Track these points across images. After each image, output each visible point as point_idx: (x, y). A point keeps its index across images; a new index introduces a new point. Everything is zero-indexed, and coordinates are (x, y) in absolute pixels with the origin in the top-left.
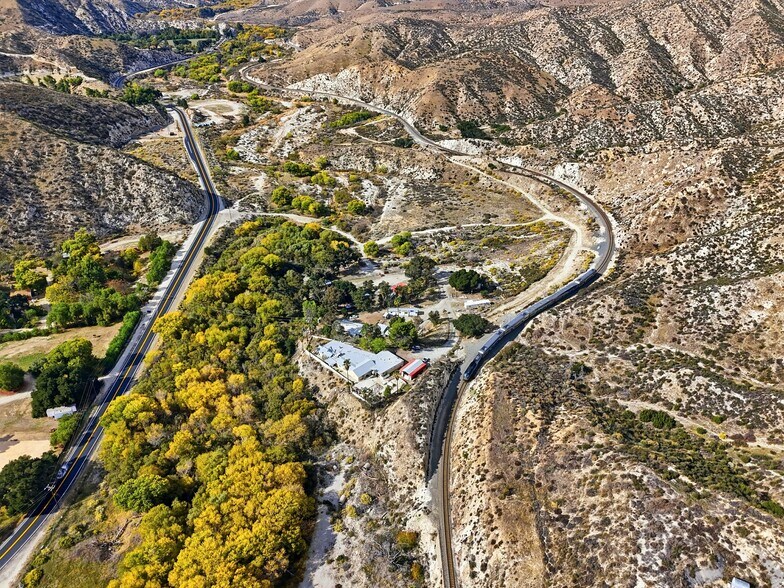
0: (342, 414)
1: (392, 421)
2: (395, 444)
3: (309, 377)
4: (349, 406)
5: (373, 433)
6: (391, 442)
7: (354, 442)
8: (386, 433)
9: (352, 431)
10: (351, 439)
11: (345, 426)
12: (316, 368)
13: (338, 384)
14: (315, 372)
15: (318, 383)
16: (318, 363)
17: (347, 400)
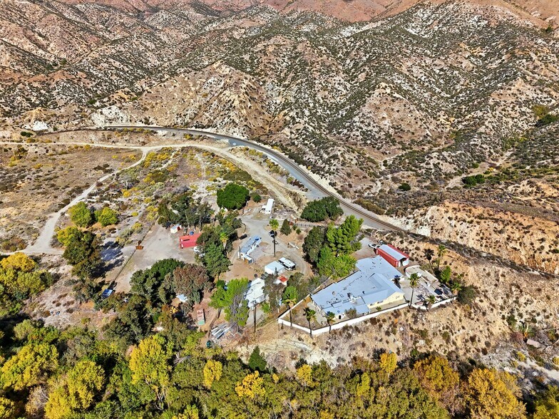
0: (446, 337)
1: (491, 289)
2: (528, 297)
3: (354, 353)
4: (444, 322)
5: (490, 316)
6: (522, 300)
7: (488, 344)
8: (500, 302)
9: (473, 339)
10: (482, 345)
11: (459, 343)
12: (350, 336)
13: (396, 320)
14: (352, 342)
15: (372, 345)
16: (346, 328)
17: (435, 320)
